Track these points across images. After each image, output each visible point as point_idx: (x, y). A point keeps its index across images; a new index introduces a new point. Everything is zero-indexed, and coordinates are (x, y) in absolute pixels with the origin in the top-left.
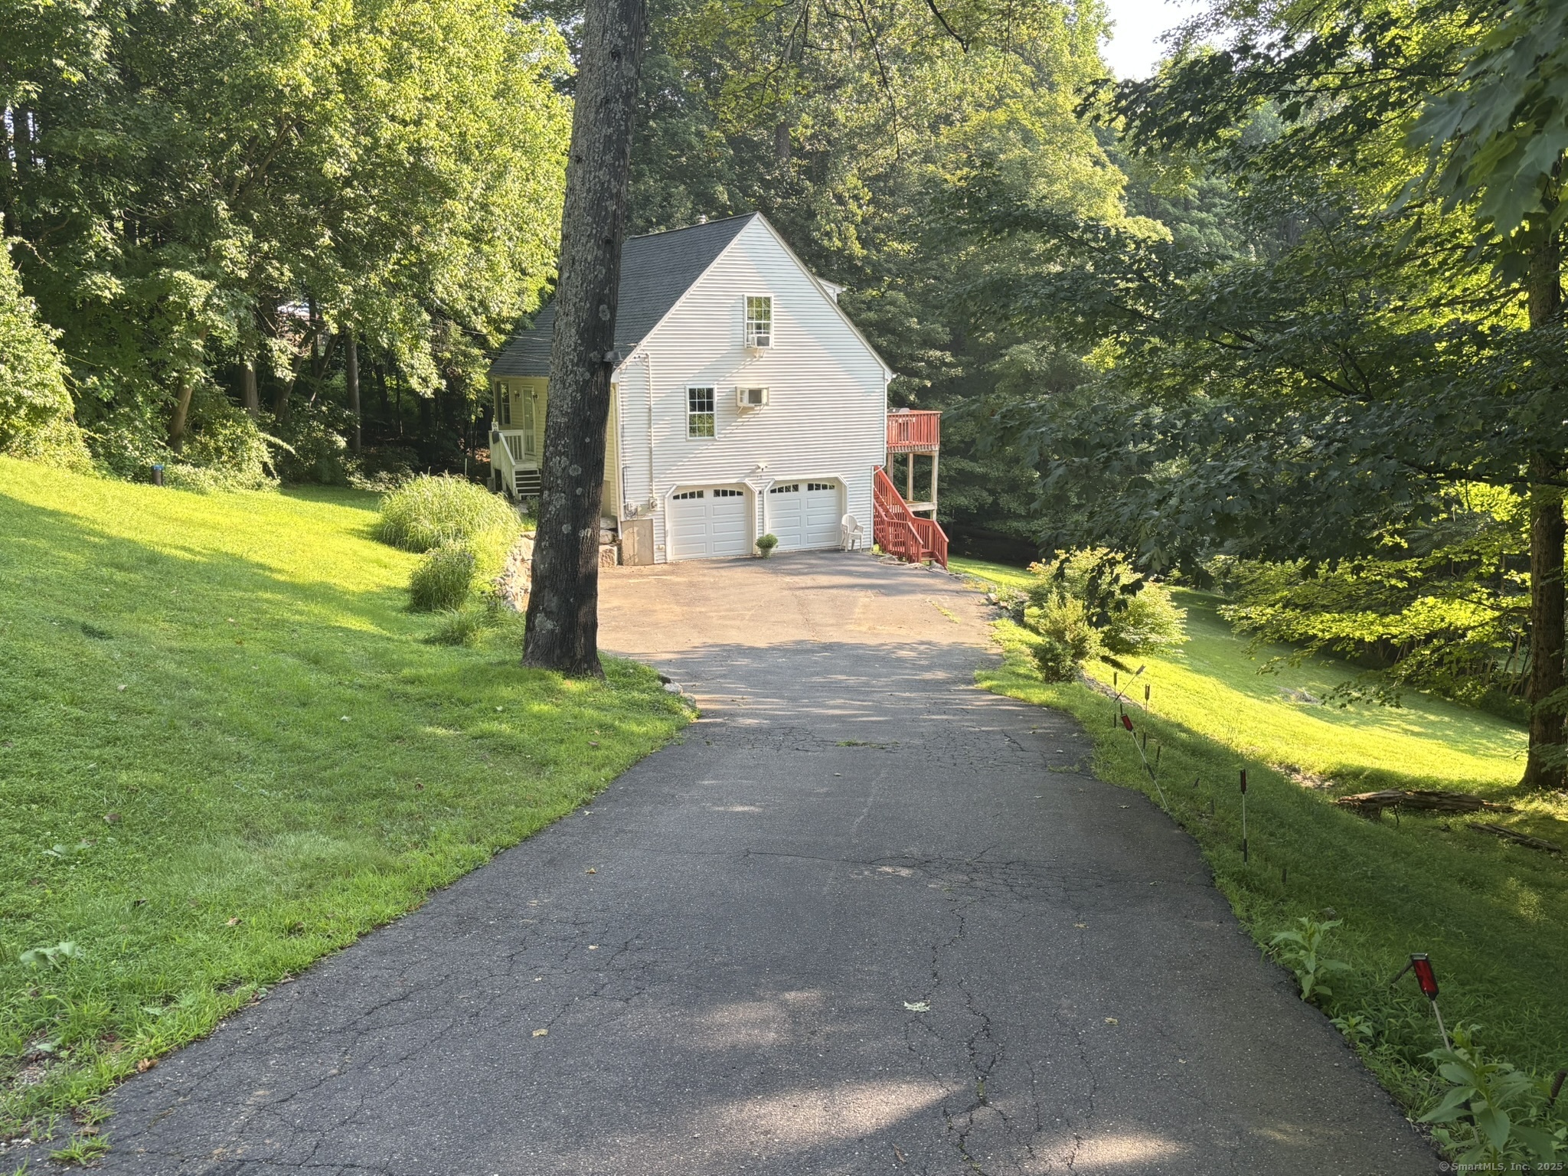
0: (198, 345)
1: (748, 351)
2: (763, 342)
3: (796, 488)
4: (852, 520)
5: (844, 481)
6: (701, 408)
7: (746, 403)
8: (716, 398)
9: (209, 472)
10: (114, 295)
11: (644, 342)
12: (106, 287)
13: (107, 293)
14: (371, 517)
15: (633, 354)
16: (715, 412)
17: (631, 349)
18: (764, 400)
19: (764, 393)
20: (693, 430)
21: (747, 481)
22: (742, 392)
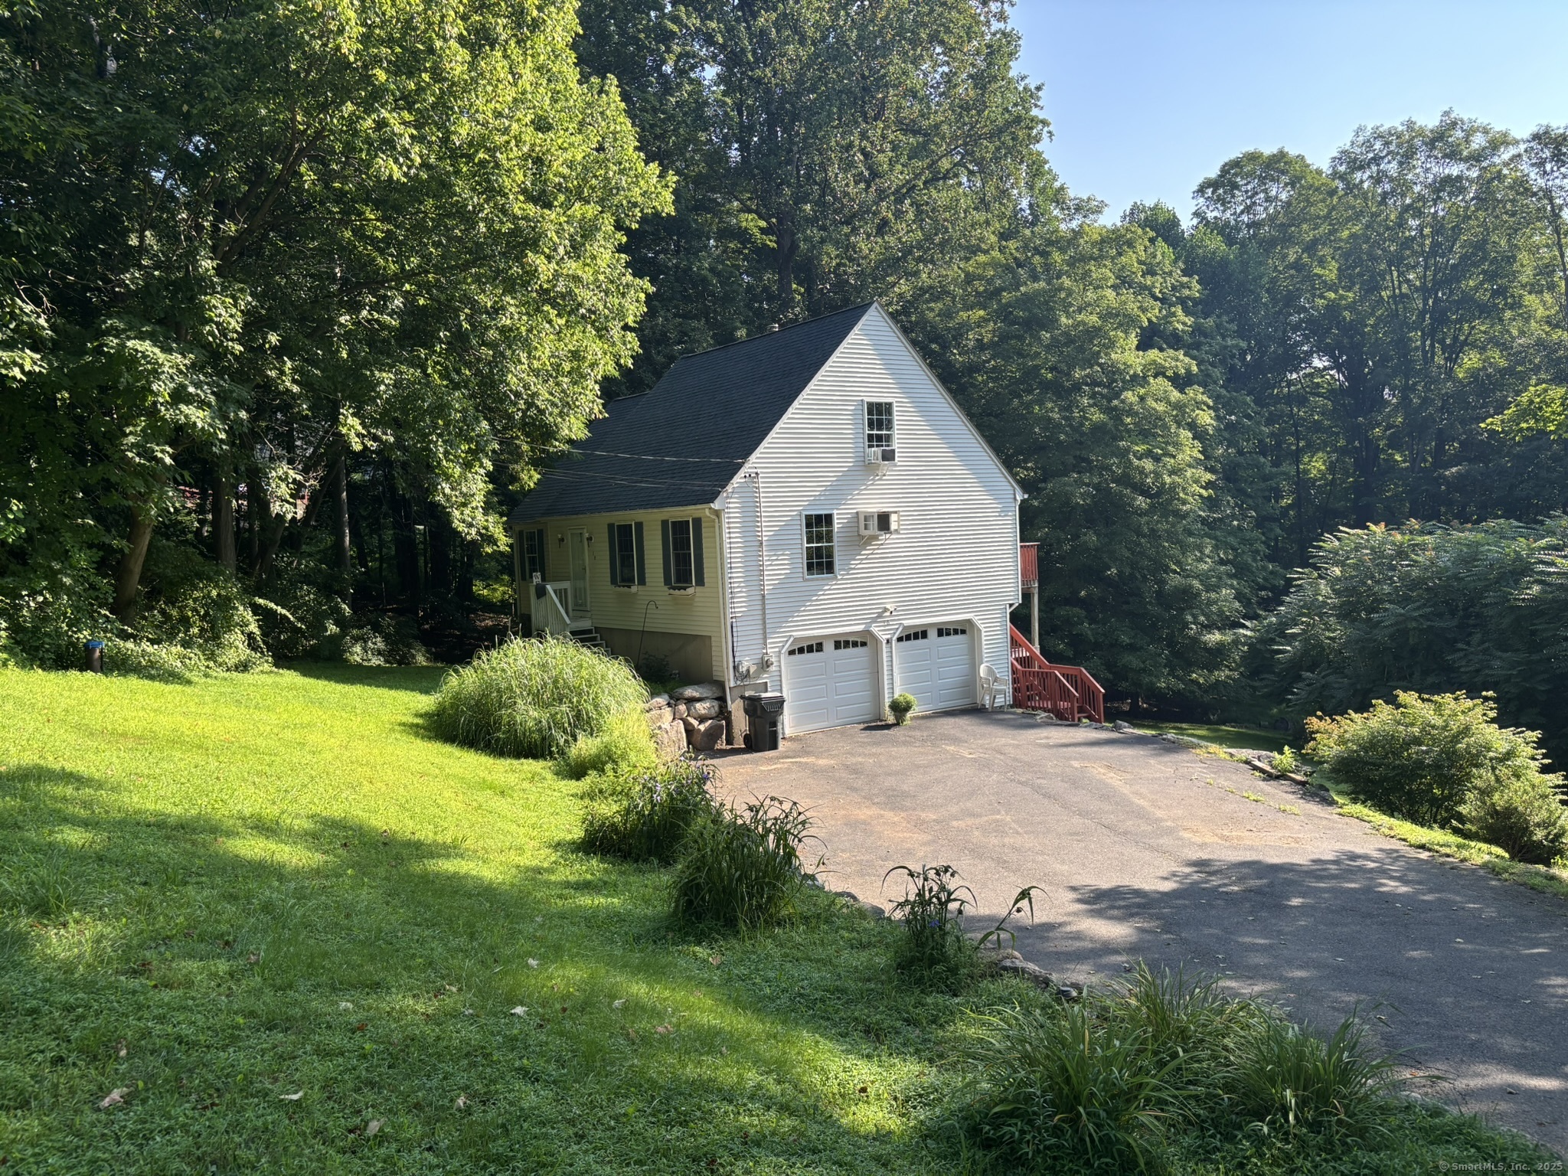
0: (165, 455)
1: (867, 468)
2: (889, 456)
3: (924, 635)
4: (990, 671)
5: (978, 623)
6: (819, 539)
7: (873, 529)
8: (837, 525)
9: (174, 650)
10: (28, 374)
11: (753, 458)
12: (15, 364)
13: (16, 372)
14: (425, 702)
15: (741, 473)
16: (835, 543)
17: (739, 466)
18: (893, 526)
19: (893, 518)
20: (810, 567)
21: (874, 629)
22: (866, 519)
